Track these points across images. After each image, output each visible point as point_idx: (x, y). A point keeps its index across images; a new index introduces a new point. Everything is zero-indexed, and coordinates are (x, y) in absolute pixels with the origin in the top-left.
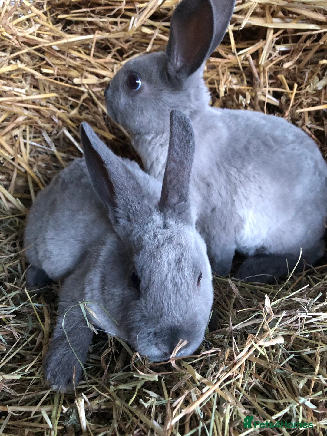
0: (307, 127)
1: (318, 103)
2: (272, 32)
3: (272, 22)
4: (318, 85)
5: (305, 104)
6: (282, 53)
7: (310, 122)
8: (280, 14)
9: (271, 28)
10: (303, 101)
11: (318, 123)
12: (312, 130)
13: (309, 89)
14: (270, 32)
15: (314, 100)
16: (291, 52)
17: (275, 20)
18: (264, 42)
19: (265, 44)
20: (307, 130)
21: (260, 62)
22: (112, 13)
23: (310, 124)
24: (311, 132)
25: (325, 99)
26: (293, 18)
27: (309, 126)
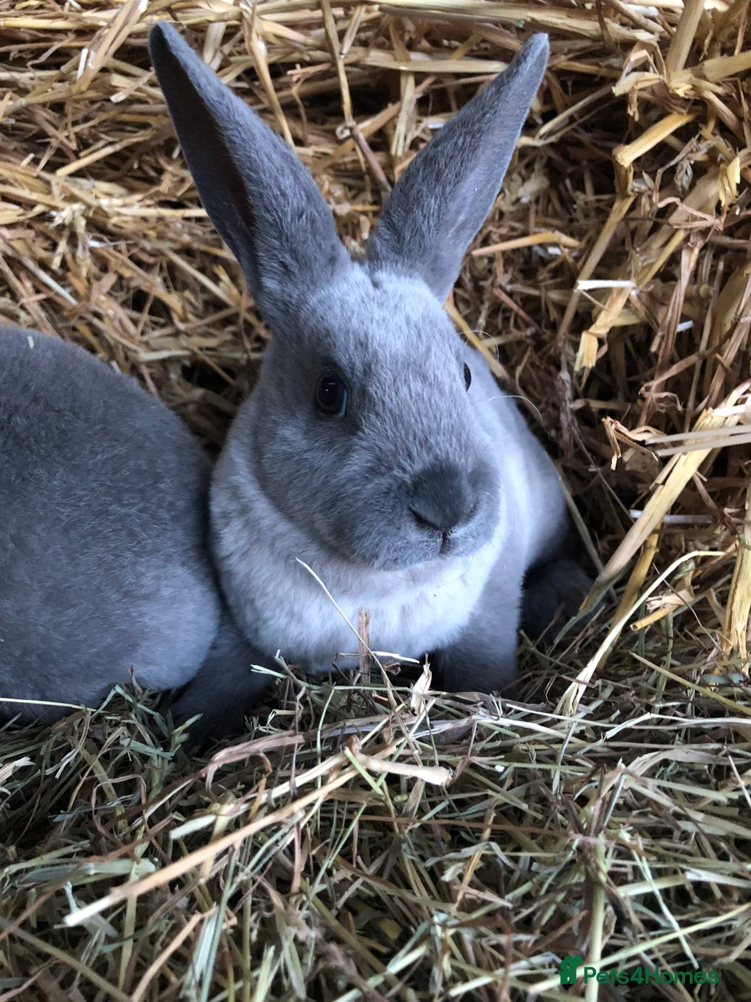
0: (501, 287)
1: (525, 234)
2: (411, 80)
3: (408, 60)
4: (521, 192)
5: (495, 237)
8: (425, 44)
9: (408, 73)
10: (490, 232)
11: (529, 282)
12: (517, 298)
13: (502, 203)
14: (407, 82)
15: (513, 229)
17: (415, 56)
18: (397, 105)
19: (399, 111)
20: (504, 297)
21: (393, 151)
22: (43, 58)
23: (511, 282)
24: (516, 302)
25: (537, 224)
26: (452, 49)
27: (509, 288)
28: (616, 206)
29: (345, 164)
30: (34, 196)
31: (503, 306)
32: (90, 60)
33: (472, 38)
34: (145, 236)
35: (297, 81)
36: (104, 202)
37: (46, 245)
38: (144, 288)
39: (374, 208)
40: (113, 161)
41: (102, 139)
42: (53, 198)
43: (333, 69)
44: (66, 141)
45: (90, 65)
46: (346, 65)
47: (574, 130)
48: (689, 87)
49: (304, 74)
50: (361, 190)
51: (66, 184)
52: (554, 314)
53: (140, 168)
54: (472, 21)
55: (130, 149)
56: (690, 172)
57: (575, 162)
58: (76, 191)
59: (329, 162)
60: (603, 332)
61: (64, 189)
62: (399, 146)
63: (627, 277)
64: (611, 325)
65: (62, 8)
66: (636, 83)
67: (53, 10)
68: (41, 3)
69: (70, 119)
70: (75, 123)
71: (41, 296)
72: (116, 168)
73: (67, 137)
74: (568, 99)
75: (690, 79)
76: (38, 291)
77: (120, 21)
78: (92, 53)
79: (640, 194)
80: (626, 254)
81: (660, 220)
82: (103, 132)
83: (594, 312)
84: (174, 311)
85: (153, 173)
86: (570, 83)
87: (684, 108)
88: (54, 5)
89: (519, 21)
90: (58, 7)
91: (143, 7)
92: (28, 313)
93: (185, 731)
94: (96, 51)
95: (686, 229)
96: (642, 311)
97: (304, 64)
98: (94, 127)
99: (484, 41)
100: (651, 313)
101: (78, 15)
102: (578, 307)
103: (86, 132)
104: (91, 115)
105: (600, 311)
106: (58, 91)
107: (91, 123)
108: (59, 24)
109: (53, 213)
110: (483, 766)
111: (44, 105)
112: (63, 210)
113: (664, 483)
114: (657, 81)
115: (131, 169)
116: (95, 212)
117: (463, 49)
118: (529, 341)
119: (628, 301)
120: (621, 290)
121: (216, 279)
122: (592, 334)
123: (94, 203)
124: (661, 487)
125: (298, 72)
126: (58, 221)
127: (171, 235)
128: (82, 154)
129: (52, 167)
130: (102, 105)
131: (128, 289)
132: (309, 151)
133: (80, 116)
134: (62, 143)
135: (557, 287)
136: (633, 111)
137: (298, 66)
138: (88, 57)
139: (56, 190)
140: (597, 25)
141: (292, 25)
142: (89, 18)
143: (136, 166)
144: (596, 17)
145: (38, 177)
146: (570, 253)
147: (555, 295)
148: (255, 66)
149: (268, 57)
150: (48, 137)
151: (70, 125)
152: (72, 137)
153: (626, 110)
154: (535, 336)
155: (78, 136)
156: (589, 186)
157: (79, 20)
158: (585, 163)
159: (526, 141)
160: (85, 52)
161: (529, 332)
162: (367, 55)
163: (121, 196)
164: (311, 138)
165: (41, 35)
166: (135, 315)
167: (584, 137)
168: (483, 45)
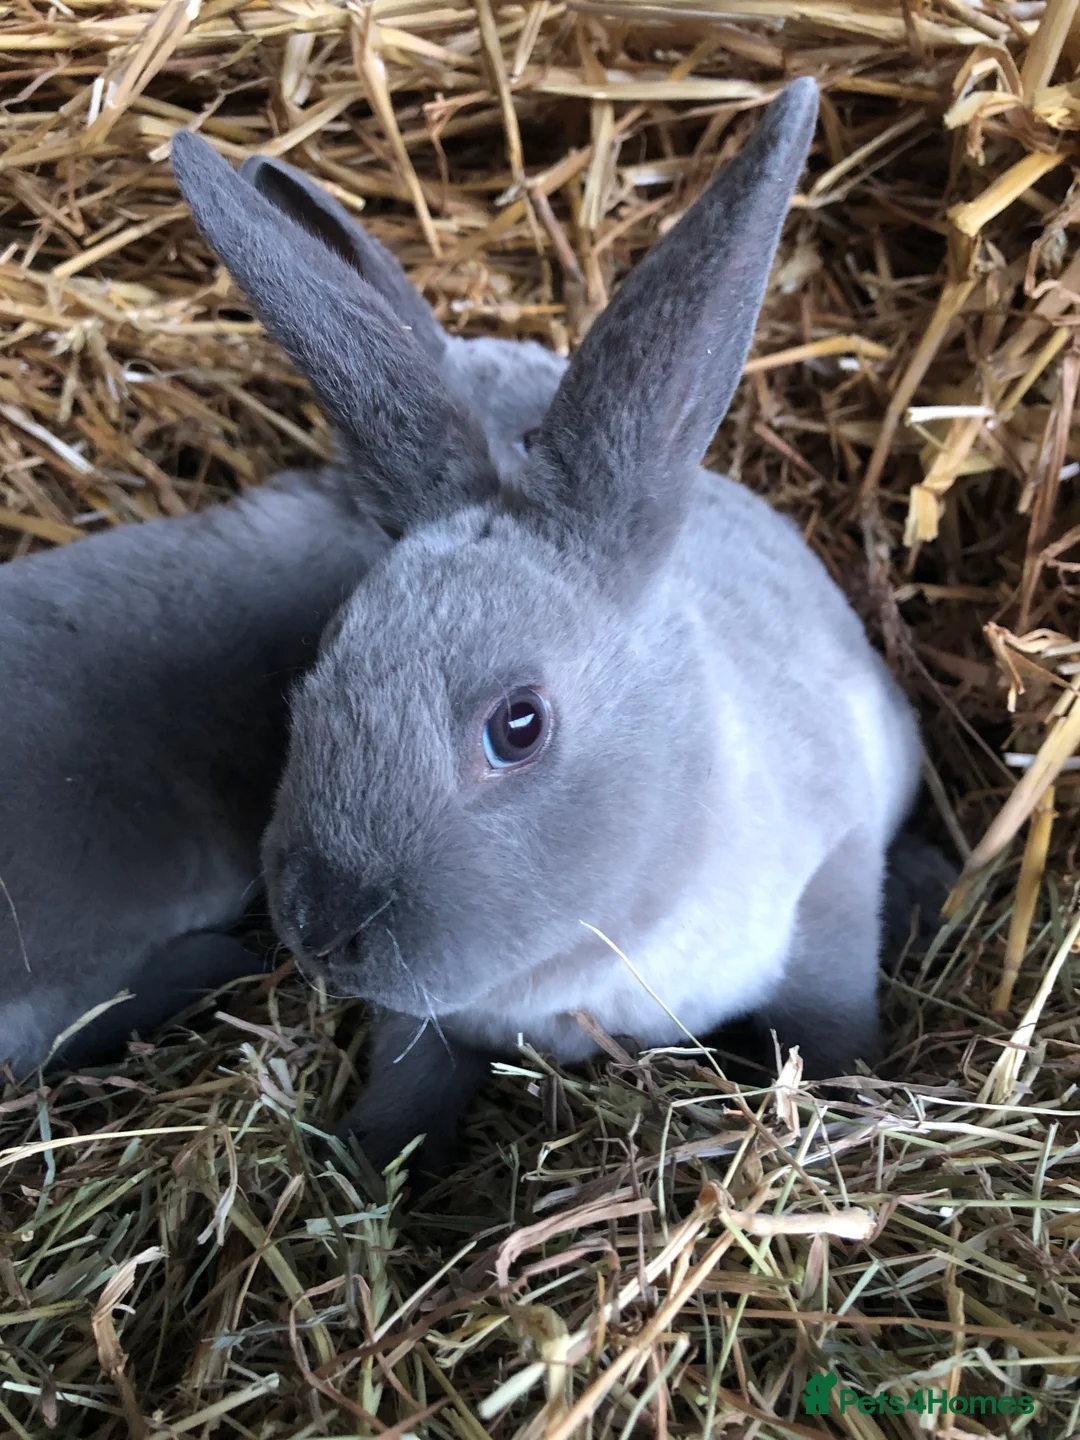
0: (769, 425)
1: (796, 341)
2: (608, 114)
3: (602, 83)
4: (782, 275)
6: (651, 192)
7: (777, 407)
8: (623, 57)
9: (603, 102)
11: (803, 411)
12: (790, 436)
14: (601, 116)
15: (777, 333)
16: (677, 188)
17: (613, 76)
18: (586, 152)
19: (590, 160)
20: (771, 437)
21: (582, 221)
22: (25, 95)
23: (779, 414)
24: (788, 443)
25: (816, 324)
26: (669, 65)
27: (777, 422)
28: (948, 293)
29: (503, 242)
30: (20, 310)
31: (767, 449)
32: (109, 95)
33: (700, 47)
34: (195, 364)
35: (441, 118)
36: (132, 315)
37: (46, 382)
38: (195, 443)
39: (557, 308)
40: (136, 251)
41: (119, 215)
42: (50, 312)
43: (495, 98)
44: (66, 222)
45: (109, 103)
46: (514, 93)
47: (865, 182)
48: (1065, 112)
49: (448, 108)
50: (537, 282)
51: (70, 290)
52: (854, 462)
53: (179, 259)
54: (706, 21)
55: (164, 231)
56: (1062, 239)
57: (858, 229)
58: (84, 299)
59: (478, 241)
60: (945, 484)
61: (65, 297)
62: (589, 214)
63: (976, 400)
64: (954, 475)
65: (45, 17)
66: (981, 108)
67: (31, 19)
68: (11, 10)
69: (69, 188)
70: (78, 194)
71: (35, 461)
72: (140, 261)
73: (69, 215)
74: (850, 134)
75: (1066, 101)
76: (28, 454)
77: (156, 34)
78: (112, 85)
79: (985, 276)
80: (970, 367)
81: (1017, 313)
82: (121, 206)
83: (924, 455)
84: (243, 475)
85: (199, 267)
86: (848, 111)
87: (1051, 143)
88: (32, 12)
89: (776, 18)
90: (38, 15)
91: (193, 11)
92: (18, 491)
93: (402, 1167)
94: (118, 82)
95: (1071, 327)
96: (998, 453)
97: (450, 93)
98: (106, 198)
99: (723, 50)
100: (1011, 454)
101: (71, 26)
102: (892, 447)
103: (98, 206)
104: (101, 180)
105: (935, 452)
106: (51, 146)
107: (105, 193)
108: (41, 41)
109: (53, 335)
110: (920, 1210)
111: (29, 169)
112: (67, 330)
113: (1066, 714)
114: (1012, 106)
115: (165, 261)
116: (121, 332)
117: (688, 64)
118: (813, 502)
119: (978, 438)
120: (967, 421)
121: (306, 424)
122: (928, 489)
123: (119, 317)
124: (1062, 721)
125: (439, 106)
126: (61, 347)
127: (234, 361)
128: (88, 241)
129: (44, 263)
130: (116, 165)
131: (171, 445)
132: (452, 225)
133: (83, 182)
134: (58, 224)
135: (854, 417)
136: (976, 151)
137: (439, 96)
138: (105, 90)
139: (53, 298)
140: (900, 23)
141: (425, 33)
142: (89, 30)
143: (173, 255)
144: (899, 10)
145: (26, 281)
146: (873, 368)
147: (851, 431)
148: (370, 98)
149: (390, 82)
150: (33, 216)
151: (71, 196)
152: (77, 215)
153: (965, 149)
154: (821, 494)
155: (86, 216)
156: (883, 264)
157: (74, 34)
158: (875, 230)
159: (797, 200)
160: (99, 83)
161: (813, 486)
162: (543, 77)
163: (152, 304)
164: (451, 205)
165: (14, 59)
166: (184, 484)
167: (879, 191)
168: (720, 57)
